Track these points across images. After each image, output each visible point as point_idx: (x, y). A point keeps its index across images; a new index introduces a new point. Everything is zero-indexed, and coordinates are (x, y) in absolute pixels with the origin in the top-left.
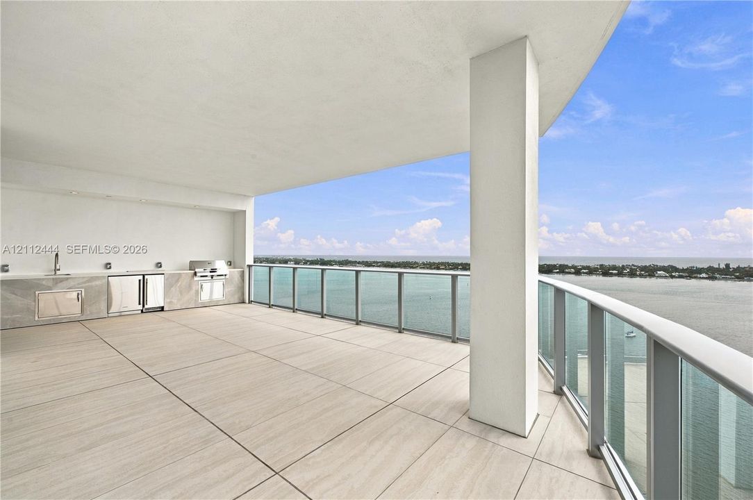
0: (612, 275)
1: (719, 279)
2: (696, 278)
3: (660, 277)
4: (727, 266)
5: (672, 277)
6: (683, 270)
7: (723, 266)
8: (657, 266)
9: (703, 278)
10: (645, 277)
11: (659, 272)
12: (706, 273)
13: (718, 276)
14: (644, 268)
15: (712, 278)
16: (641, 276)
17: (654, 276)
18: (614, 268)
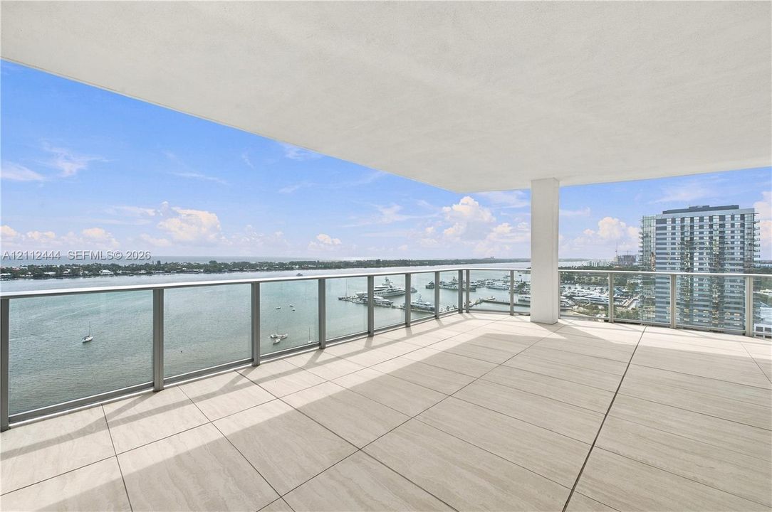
0: (48, 277)
1: (155, 274)
2: (137, 274)
3: (106, 275)
4: (159, 262)
5: (117, 274)
6: (126, 268)
7: (155, 263)
8: (100, 264)
9: (143, 274)
10: (90, 276)
11: (104, 271)
12: (146, 270)
13: (153, 272)
14: (87, 268)
15: (149, 273)
16: (84, 276)
17: (99, 275)
18: (50, 268)
